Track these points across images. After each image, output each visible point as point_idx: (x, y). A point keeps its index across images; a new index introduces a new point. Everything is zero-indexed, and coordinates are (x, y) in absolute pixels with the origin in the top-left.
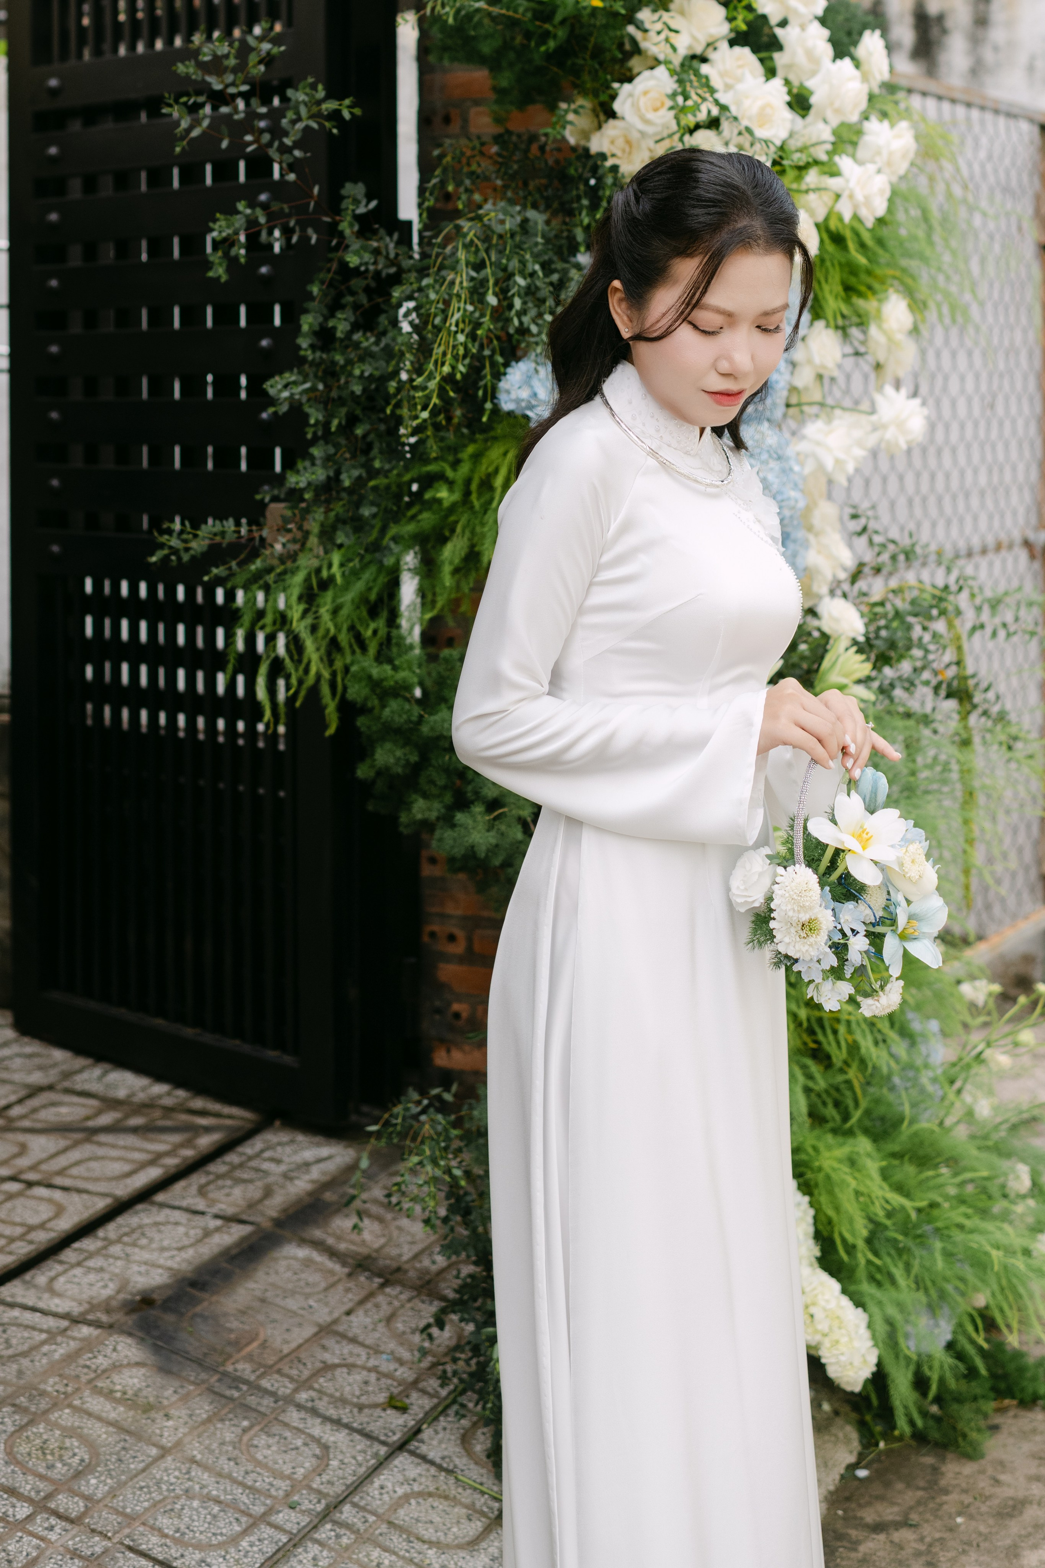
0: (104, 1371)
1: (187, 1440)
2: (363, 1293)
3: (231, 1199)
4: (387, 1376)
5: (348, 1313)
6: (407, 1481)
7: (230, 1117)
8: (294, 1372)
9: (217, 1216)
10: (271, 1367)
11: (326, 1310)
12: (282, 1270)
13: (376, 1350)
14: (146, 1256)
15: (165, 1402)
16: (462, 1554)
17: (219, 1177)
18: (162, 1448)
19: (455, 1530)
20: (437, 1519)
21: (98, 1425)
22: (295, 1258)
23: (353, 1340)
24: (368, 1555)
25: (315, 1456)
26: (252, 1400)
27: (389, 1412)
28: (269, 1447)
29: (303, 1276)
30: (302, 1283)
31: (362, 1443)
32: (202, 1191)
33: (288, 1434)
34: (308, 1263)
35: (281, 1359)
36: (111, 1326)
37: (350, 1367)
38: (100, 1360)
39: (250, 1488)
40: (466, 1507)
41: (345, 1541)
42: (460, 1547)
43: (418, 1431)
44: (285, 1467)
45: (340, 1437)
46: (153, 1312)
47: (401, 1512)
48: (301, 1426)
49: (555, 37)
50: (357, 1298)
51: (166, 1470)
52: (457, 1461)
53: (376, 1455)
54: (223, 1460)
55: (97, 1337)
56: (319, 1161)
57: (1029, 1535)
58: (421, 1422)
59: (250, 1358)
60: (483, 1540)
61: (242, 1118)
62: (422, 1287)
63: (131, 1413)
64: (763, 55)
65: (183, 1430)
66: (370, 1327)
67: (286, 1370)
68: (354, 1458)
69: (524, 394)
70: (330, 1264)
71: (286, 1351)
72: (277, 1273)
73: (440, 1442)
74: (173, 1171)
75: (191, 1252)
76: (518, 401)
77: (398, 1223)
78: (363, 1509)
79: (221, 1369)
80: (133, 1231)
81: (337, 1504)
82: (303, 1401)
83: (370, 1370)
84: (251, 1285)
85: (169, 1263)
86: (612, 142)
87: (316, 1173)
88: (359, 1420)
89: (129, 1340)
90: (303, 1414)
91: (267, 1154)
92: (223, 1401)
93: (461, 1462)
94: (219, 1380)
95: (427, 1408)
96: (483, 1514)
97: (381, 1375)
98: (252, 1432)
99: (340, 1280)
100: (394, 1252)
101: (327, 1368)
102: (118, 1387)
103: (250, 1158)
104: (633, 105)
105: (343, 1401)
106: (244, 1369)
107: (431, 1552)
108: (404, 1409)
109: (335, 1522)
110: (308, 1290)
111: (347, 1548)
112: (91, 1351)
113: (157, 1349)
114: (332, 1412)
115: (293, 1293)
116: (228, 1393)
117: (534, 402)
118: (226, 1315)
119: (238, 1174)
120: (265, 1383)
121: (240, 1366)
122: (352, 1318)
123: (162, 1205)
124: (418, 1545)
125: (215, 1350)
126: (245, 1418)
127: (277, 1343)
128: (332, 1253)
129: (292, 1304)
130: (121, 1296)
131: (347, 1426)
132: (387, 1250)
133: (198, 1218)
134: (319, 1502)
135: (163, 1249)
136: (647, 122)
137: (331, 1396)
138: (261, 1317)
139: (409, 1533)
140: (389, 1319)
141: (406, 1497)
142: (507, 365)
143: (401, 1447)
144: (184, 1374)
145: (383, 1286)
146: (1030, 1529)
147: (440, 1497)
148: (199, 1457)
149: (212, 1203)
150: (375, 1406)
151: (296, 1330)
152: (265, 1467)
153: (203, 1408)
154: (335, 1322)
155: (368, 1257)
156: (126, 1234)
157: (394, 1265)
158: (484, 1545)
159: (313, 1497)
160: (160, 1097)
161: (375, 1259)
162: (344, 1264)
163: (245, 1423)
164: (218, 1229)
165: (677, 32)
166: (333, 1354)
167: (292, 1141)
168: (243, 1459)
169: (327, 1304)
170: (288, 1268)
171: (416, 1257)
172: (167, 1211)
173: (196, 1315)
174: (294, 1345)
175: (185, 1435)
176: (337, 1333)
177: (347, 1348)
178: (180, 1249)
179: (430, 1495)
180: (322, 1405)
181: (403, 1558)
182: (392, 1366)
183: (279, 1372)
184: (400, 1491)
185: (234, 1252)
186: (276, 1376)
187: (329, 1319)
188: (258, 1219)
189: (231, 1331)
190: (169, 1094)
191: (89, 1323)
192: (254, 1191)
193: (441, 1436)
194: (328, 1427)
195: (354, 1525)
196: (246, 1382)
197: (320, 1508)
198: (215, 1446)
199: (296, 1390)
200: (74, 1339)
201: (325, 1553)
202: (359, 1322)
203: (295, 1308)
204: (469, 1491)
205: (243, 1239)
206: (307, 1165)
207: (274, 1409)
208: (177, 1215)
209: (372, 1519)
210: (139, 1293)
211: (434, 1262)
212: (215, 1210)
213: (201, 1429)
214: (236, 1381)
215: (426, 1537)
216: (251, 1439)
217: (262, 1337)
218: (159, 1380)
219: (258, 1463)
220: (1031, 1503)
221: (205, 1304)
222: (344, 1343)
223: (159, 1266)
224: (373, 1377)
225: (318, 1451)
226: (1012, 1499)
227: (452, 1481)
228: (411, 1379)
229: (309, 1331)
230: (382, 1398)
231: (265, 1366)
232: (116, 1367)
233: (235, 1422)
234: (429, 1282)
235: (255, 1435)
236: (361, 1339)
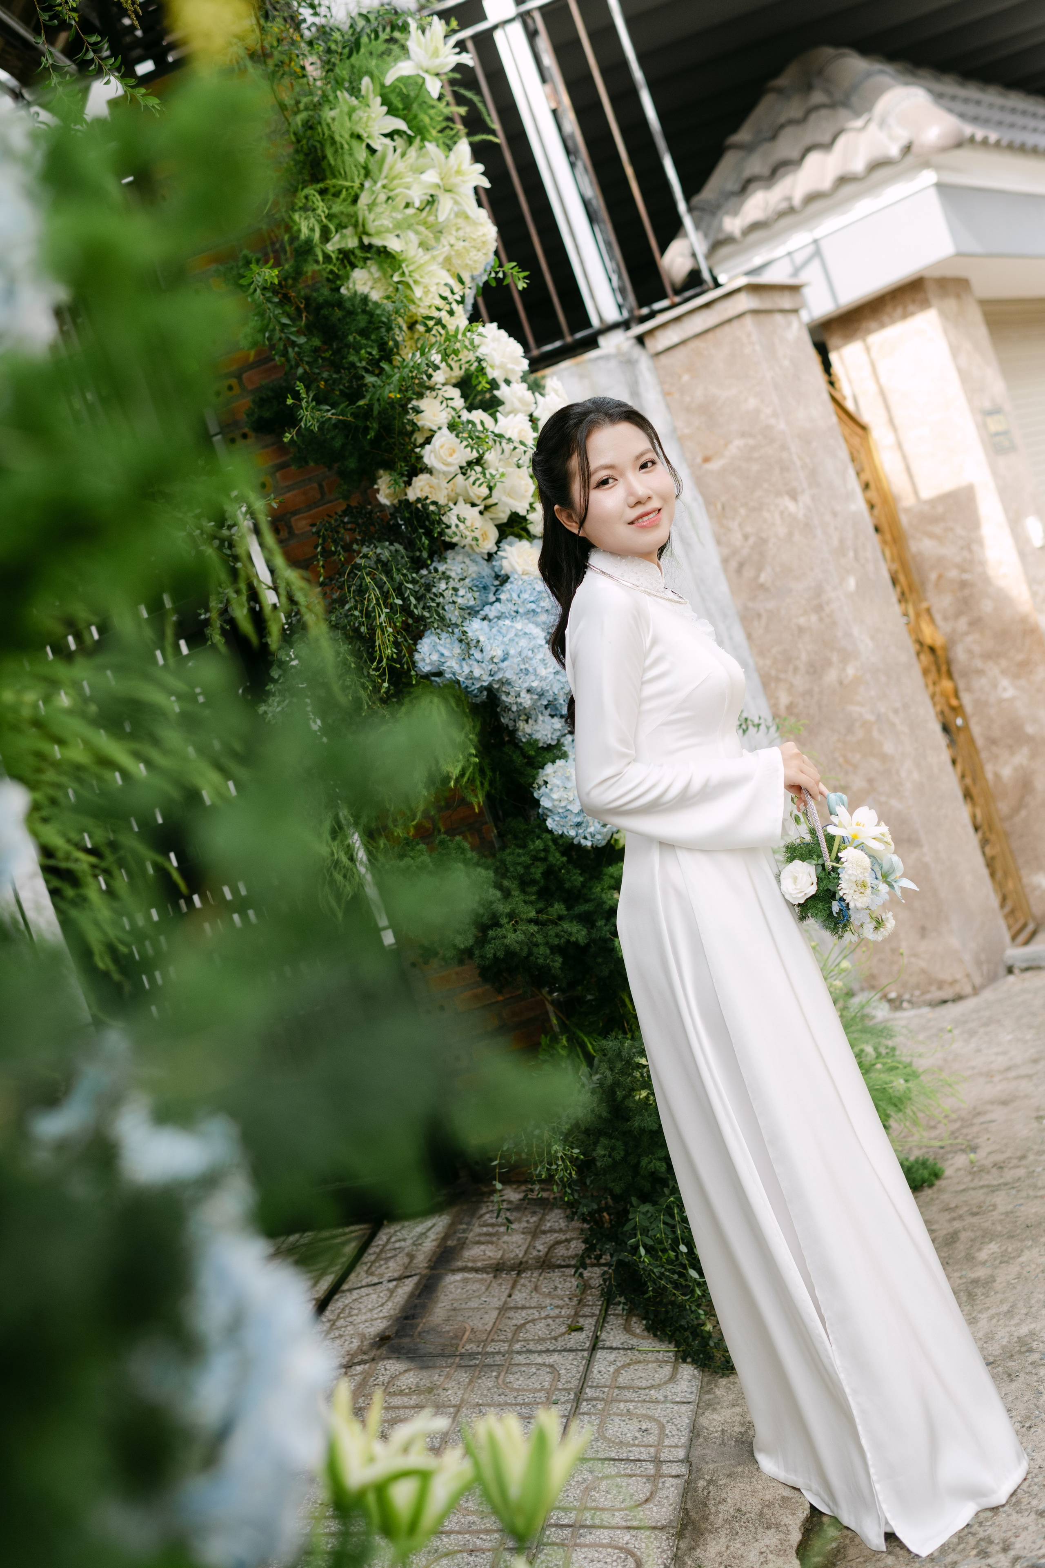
0: (388, 1383)
1: (466, 1397)
2: (511, 1283)
3: (391, 1269)
4: (558, 1317)
5: (510, 1296)
6: (611, 1363)
7: (352, 1232)
8: (502, 1337)
9: (390, 1281)
10: (486, 1340)
11: (496, 1299)
12: (453, 1290)
13: (542, 1308)
14: (364, 1318)
15: (438, 1383)
16: (670, 1386)
17: (373, 1262)
18: (454, 1406)
19: (657, 1376)
20: (643, 1375)
21: (407, 1411)
22: (457, 1281)
23: (523, 1308)
24: (618, 1408)
25: (548, 1373)
26: (489, 1361)
27: (573, 1334)
28: (518, 1379)
29: (468, 1288)
30: (471, 1292)
31: (571, 1356)
32: (369, 1273)
33: (524, 1369)
34: (465, 1281)
35: (489, 1333)
36: (373, 1359)
37: (533, 1321)
38: (381, 1378)
39: (523, 1404)
40: (655, 1362)
41: (599, 1407)
42: (665, 1383)
43: (597, 1337)
44: (535, 1386)
45: (555, 1358)
46: (394, 1342)
47: (620, 1379)
48: (528, 1362)
49: (372, 429)
50: (509, 1286)
51: (466, 1416)
52: (631, 1342)
53: (583, 1357)
54: (496, 1397)
55: (370, 1368)
56: (430, 1229)
57: (972, 1246)
58: (595, 1332)
59: (470, 1341)
60: (676, 1374)
61: (361, 1229)
62: (542, 1266)
63: (422, 1397)
64: (491, 411)
65: (460, 1393)
66: (528, 1297)
67: (496, 1338)
68: (572, 1364)
69: (435, 657)
70: (479, 1276)
71: (489, 1329)
72: (451, 1293)
73: (614, 1337)
74: (340, 1273)
75: (390, 1304)
76: (431, 664)
77: (503, 1240)
78: (597, 1387)
79: (458, 1353)
80: (343, 1309)
81: (581, 1391)
82: (519, 1349)
83: (545, 1318)
84: (441, 1305)
85: (381, 1315)
86: (422, 490)
87: (432, 1235)
88: (560, 1344)
89: (391, 1361)
90: (524, 1356)
91: (393, 1239)
92: (473, 1368)
93: (634, 1341)
94: (461, 1359)
95: (594, 1323)
96: (667, 1362)
97: (554, 1318)
98: (502, 1377)
99: (491, 1282)
100: (512, 1255)
101: (519, 1328)
102: (404, 1387)
103: (384, 1246)
104: (436, 457)
105: (541, 1340)
106: (471, 1347)
107: (653, 1392)
108: (581, 1329)
109: (587, 1400)
110: (476, 1294)
111: (603, 1410)
112: (372, 1376)
113: (411, 1359)
114: (540, 1348)
115: (470, 1299)
116: (472, 1363)
117: (443, 660)
118: (438, 1325)
119: (383, 1256)
120: (489, 1349)
121: (468, 1347)
122: (513, 1297)
123: (350, 1290)
124: (642, 1392)
125: (447, 1345)
126: (492, 1371)
127: (479, 1325)
128: (476, 1270)
129: (473, 1304)
130: (365, 1343)
131: (554, 1351)
132: (507, 1256)
133: (379, 1286)
134: (569, 1394)
135: (371, 1310)
136: (448, 464)
137: (532, 1340)
138: (460, 1318)
139: (633, 1388)
140: (536, 1288)
141: (617, 1371)
142: (415, 644)
143: (594, 1348)
144: (438, 1364)
145: (519, 1274)
146: (970, 1243)
147: (636, 1363)
148: (480, 1402)
149: (381, 1275)
150: (563, 1334)
151: (486, 1317)
152: (524, 1390)
153: (464, 1376)
154: (505, 1303)
155: (498, 1264)
156: (340, 1313)
157: (518, 1261)
158: (679, 1376)
159: (563, 1393)
160: (297, 1241)
161: (503, 1263)
162: (488, 1273)
163: (494, 1374)
164: (396, 1287)
165: (452, 399)
166: (518, 1319)
167: (403, 1227)
168: (507, 1392)
169: (493, 1296)
170: (455, 1287)
171: (526, 1252)
172: (355, 1293)
173: (420, 1333)
174: (491, 1324)
175: (463, 1394)
176: (511, 1308)
177: (524, 1313)
178: (382, 1305)
179: (629, 1364)
180: (531, 1346)
181: (639, 1401)
182: (557, 1311)
183: (493, 1340)
184: (612, 1369)
185: (417, 1293)
186: (493, 1344)
187: (501, 1303)
188: (418, 1271)
189: (448, 1332)
190: (301, 1237)
191: (359, 1363)
192: (402, 1259)
193: (612, 1333)
194: (544, 1355)
195: (598, 1397)
196: (478, 1353)
197: (572, 1396)
198: (485, 1392)
199: (510, 1346)
200: (356, 1375)
201: (593, 1417)
202: (519, 1297)
203: (476, 1306)
204: (650, 1354)
205: (417, 1284)
206: (423, 1235)
207: (505, 1360)
208: (364, 1291)
209: (606, 1390)
210: (375, 1337)
211: (539, 1251)
212: (386, 1277)
213: (470, 1388)
214: (472, 1355)
215: (644, 1386)
216: (504, 1380)
217: (468, 1327)
218: (425, 1373)
219: (518, 1390)
220: (959, 1231)
221: (421, 1325)
222: (519, 1311)
223: (376, 1319)
224: (550, 1321)
225: (548, 1370)
226: (948, 1234)
227: (636, 1353)
228: (573, 1313)
229: (496, 1313)
230: (563, 1329)
231: (482, 1341)
232: (394, 1378)
233: (487, 1375)
234: (544, 1262)
235: (505, 1377)
236: (527, 1305)
